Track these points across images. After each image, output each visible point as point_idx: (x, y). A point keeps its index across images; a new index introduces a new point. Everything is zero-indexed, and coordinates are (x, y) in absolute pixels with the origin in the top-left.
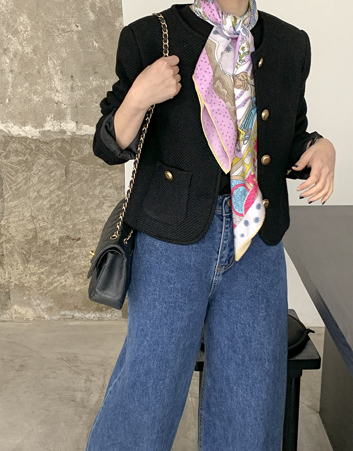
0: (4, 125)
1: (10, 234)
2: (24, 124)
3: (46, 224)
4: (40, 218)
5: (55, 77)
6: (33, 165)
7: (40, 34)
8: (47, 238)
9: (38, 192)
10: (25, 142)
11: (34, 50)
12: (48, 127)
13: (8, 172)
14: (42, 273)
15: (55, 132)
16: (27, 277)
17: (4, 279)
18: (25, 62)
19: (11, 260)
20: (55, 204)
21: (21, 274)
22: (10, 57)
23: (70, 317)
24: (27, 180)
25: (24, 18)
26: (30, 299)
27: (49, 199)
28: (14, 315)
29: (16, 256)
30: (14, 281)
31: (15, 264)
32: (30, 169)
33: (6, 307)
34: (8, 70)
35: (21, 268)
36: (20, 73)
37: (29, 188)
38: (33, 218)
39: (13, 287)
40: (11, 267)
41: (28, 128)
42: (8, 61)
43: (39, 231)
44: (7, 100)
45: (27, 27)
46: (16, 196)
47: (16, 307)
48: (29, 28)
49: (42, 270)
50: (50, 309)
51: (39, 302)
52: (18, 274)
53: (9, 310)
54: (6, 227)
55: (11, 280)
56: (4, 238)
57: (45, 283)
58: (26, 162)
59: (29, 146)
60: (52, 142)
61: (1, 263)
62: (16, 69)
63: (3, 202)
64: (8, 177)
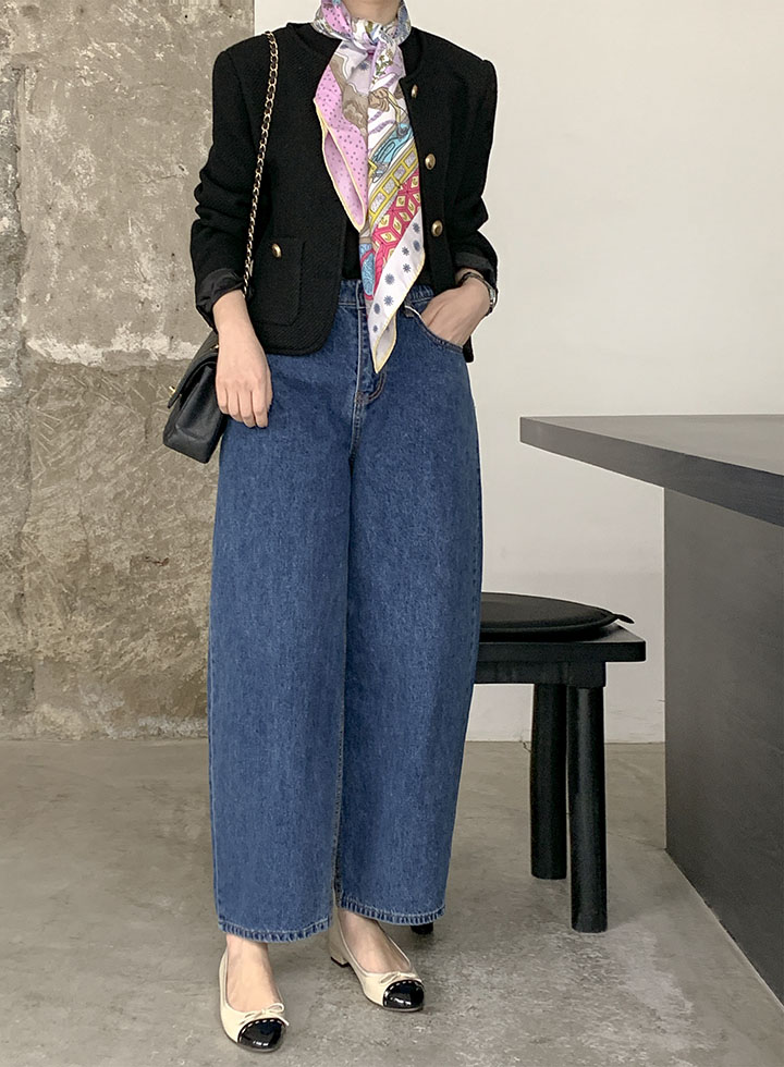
0: (40, 342)
1: (39, 551)
2: (76, 340)
3: (106, 531)
4: (96, 518)
5: (143, 254)
6: (89, 415)
7: (112, 180)
8: (108, 559)
9: (96, 467)
10: (76, 373)
11: (100, 208)
12: (118, 344)
13: (42, 430)
14: (101, 634)
15: (129, 355)
16: (72, 642)
18: (82, 228)
19: (38, 607)
20: (124, 492)
21: (57, 635)
22: (57, 219)
24: (77, 445)
25: (85, 153)
26: (75, 690)
27: (114, 481)
28: (39, 728)
29: (49, 597)
30: (44, 651)
31: (46, 614)
32: (82, 424)
33: (24, 709)
34: (52, 242)
35: (59, 623)
36: (73, 248)
37: (79, 460)
38: (83, 519)
39: (42, 663)
40: (39, 620)
41: (82, 347)
42: (53, 227)
43: (92, 544)
44: (48, 296)
45: (90, 168)
46: (53, 476)
47: (45, 708)
48: (93, 171)
49: (100, 628)
50: (117, 715)
51: (95, 698)
52: (52, 636)
53: (29, 715)
54: (32, 537)
55: (38, 649)
56: (25, 561)
57: (106, 656)
58: (75, 410)
59: (84, 380)
60: (123, 372)
61: (17, 611)
62: (66, 241)
63: (29, 488)
64: (42, 440)
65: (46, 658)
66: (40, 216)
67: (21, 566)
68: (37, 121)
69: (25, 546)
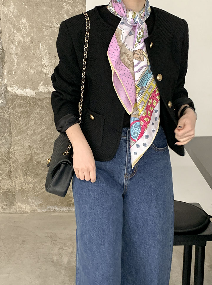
0: (12, 88)
1: (16, 157)
2: (25, 88)
3: (38, 151)
4: (35, 147)
5: (45, 57)
6: (31, 114)
7: (34, 30)
8: (39, 160)
9: (34, 131)
10: (26, 99)
11: (31, 40)
12: (40, 90)
13: (14, 118)
14: (36, 182)
15: (45, 93)
16: (26, 185)
17: (12, 186)
18: (25, 48)
19: (16, 174)
20: (44, 138)
21: (22, 183)
22: (15, 45)
23: (53, 210)
24: (27, 123)
25: (24, 20)
26: (28, 199)
27: (41, 135)
28: (18, 209)
29: (19, 172)
30: (18, 188)
31: (18, 177)
32: (29, 116)
33: (13, 204)
34: (14, 53)
35: (23, 179)
36: (22, 55)
37: (28, 128)
38: (30, 147)
39: (17, 191)
40: (16, 178)
41: (27, 90)
42: (14, 48)
43: (34, 155)
44: (14, 72)
45: (26, 26)
46: (19, 133)
47: (19, 204)
48: (27, 27)
49: (35, 180)
50: (40, 205)
51: (33, 201)
52: (20, 183)
53: (15, 206)
54: (13, 153)
55: (16, 187)
56: (11, 161)
57: (37, 189)
58: (26, 112)
59: (29, 102)
60: (44, 99)
61: (9, 176)
62: (19, 53)
63: (11, 137)
64: (15, 121)
65: (19, 190)
66: (9, 44)
67: (10, 162)
68: (6, 9)
69: (11, 156)
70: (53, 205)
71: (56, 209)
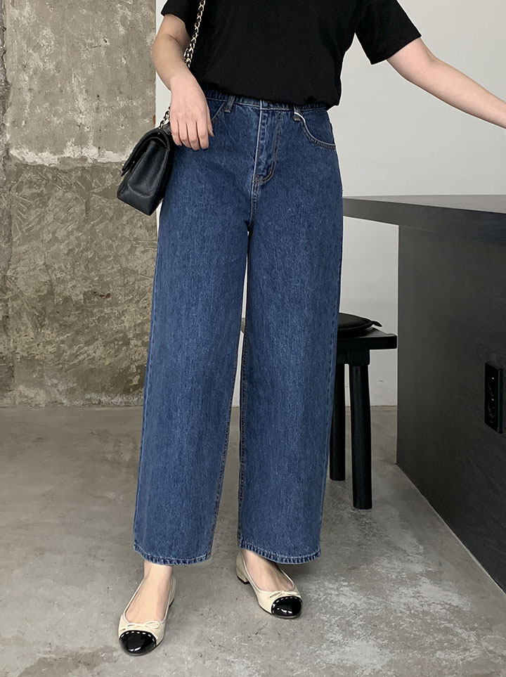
0: (19, 151)
1: (18, 288)
2: (41, 150)
3: (64, 274)
4: (56, 266)
5: (80, 96)
6: (49, 199)
7: (64, 49)
8: (67, 293)
9: (54, 233)
10: (41, 171)
11: (56, 67)
12: (68, 153)
13: (19, 209)
14: (63, 342)
15: (75, 159)
16: (40, 347)
17: (8, 350)
18: (46, 80)
19: (18, 324)
20: (74, 249)
21: (31, 342)
22: (29, 74)
23: (97, 402)
24: (41, 218)
25: (47, 32)
26: (42, 376)
28: (18, 399)
29: (25, 318)
30: (21, 352)
31: (23, 328)
32: (45, 204)
33: (8, 388)
34: (26, 88)
35: (32, 334)
36: (40, 92)
37: (43, 228)
38: (47, 267)
39: (19, 361)
40: (18, 333)
41: (45, 154)
42: (27, 78)
43: (55, 283)
44: (24, 122)
45: (50, 42)
46: (26, 239)
47: (21, 388)
48: (52, 43)
49: (62, 338)
50: (71, 392)
51: (55, 381)
52: (26, 343)
53: (11, 392)
54: (13, 278)
55: (17, 351)
56: (9, 294)
57: (66, 356)
58: (40, 195)
59: (45, 175)
60: (71, 171)
61: (4, 327)
62: (35, 88)
63: (11, 246)
64: (19, 215)
65: (22, 357)
66: (18, 71)
67: (7, 297)
68: (17, 12)
69: (8, 284)
70: (97, 392)
71: (104, 399)
